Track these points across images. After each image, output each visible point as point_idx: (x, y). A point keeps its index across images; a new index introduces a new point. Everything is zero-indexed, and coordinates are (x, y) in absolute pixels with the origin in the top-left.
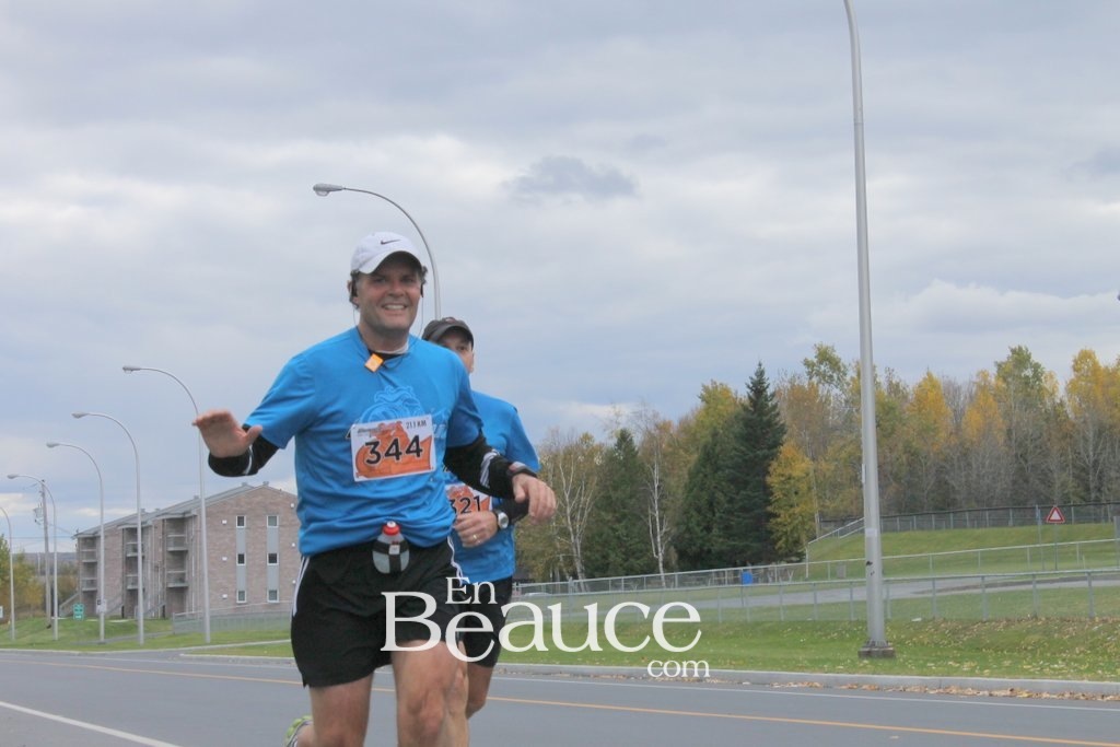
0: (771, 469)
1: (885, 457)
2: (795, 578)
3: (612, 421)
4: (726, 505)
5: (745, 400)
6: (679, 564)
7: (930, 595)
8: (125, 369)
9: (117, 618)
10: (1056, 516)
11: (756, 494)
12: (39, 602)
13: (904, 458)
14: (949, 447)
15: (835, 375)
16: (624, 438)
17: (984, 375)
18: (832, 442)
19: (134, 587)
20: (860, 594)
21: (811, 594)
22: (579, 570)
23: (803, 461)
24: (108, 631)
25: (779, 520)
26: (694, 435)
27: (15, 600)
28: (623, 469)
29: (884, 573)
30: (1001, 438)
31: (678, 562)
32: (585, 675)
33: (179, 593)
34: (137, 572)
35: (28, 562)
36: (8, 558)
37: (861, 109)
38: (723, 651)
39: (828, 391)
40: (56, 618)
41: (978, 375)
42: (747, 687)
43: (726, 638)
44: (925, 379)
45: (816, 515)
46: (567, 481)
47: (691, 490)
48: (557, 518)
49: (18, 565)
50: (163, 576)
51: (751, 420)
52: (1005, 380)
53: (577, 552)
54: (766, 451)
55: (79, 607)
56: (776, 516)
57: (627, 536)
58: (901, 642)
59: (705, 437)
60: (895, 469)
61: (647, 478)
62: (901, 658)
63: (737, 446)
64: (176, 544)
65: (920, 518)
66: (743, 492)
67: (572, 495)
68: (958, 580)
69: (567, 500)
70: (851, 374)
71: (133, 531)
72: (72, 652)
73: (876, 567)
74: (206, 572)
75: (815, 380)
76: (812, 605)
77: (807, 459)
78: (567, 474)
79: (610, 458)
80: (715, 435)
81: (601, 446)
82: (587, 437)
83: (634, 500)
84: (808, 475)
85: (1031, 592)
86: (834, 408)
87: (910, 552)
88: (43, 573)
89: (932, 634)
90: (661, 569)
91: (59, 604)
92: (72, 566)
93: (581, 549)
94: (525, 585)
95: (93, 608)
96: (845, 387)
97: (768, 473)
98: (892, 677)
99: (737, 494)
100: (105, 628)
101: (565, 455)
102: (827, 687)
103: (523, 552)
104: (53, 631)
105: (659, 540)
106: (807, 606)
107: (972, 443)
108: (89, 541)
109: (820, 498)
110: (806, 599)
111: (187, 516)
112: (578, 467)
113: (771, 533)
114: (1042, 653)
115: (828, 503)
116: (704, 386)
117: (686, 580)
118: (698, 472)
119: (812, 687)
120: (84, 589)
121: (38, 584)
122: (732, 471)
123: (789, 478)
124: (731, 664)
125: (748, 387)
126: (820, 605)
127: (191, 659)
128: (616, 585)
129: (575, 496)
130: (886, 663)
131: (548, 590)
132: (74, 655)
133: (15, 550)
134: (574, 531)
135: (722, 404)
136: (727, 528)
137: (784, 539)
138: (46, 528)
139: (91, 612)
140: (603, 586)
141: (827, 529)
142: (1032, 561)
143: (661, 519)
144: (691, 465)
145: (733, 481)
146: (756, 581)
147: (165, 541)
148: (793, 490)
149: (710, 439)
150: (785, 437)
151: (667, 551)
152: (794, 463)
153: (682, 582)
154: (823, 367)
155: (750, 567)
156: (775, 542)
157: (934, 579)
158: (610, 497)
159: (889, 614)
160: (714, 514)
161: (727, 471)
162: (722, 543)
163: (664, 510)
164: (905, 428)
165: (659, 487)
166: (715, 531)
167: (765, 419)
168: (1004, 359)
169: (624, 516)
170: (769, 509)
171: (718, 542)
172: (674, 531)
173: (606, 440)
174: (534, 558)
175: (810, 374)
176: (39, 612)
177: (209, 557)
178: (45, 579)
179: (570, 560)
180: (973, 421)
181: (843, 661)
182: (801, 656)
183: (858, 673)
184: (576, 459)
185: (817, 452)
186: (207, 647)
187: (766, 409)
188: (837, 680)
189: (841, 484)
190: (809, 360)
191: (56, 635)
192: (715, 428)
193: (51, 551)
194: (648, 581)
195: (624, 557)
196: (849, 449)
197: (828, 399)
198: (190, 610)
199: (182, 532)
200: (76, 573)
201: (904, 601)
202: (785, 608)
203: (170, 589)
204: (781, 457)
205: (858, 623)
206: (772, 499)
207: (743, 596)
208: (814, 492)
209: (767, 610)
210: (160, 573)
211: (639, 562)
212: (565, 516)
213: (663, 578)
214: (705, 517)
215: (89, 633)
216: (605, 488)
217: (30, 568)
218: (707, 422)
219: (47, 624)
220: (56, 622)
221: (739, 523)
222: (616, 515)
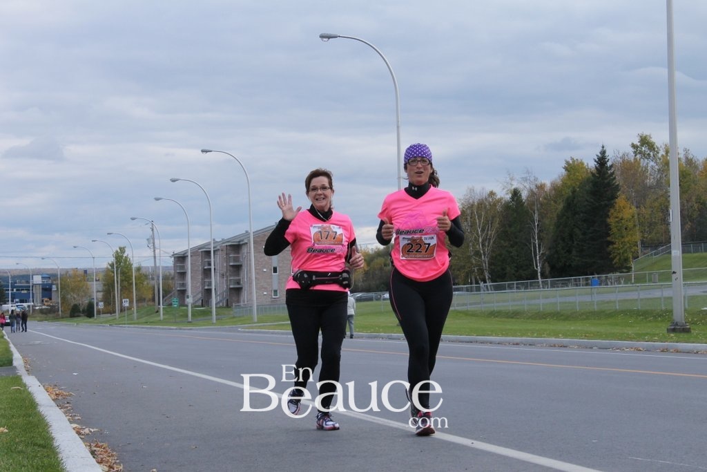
0: (610, 214)
2: (626, 282)
3: (507, 183)
4: (581, 237)
5: (593, 169)
6: (551, 273)
8: (203, 151)
9: (198, 306)
11: (600, 229)
12: (150, 296)
13: (696, 206)
15: (651, 154)
16: (516, 193)
18: (650, 196)
19: (209, 288)
20: (667, 293)
21: (637, 293)
22: (487, 278)
23: (630, 208)
24: (193, 315)
25: (615, 246)
26: (561, 192)
27: (136, 295)
28: (515, 215)
29: (684, 279)
31: (550, 273)
32: (491, 343)
33: (237, 291)
34: (211, 278)
35: (143, 271)
36: (131, 269)
38: (579, 328)
39: (647, 164)
40: (161, 306)
42: (595, 350)
43: (582, 320)
45: (639, 243)
46: (480, 221)
47: (559, 227)
48: (473, 245)
49: (137, 274)
50: (227, 280)
51: (596, 182)
53: (486, 266)
54: (606, 202)
56: (613, 243)
57: (518, 256)
58: (695, 323)
59: (568, 192)
60: (690, 214)
61: (530, 219)
62: (694, 332)
63: (588, 199)
64: (234, 261)
65: (706, 244)
66: (591, 228)
67: (483, 230)
69: (480, 233)
70: (662, 152)
71: (208, 253)
72: (172, 327)
73: (679, 275)
74: (254, 279)
75: (638, 156)
76: (637, 300)
77: (633, 207)
78: (480, 217)
79: (507, 206)
80: (574, 192)
81: (500, 200)
82: (492, 194)
83: (522, 233)
84: (633, 217)
86: (651, 175)
87: (699, 266)
88: (153, 279)
90: (539, 277)
91: (163, 297)
92: (170, 275)
93: (489, 264)
95: (184, 300)
96: (658, 161)
97: (608, 216)
98: (690, 344)
99: (589, 229)
100: (192, 312)
101: (478, 204)
102: (647, 351)
104: (159, 315)
105: (538, 257)
106: (634, 300)
108: (181, 259)
109: (641, 232)
110: (633, 296)
111: (241, 243)
112: (486, 213)
113: (610, 254)
115: (646, 235)
116: (566, 161)
117: (555, 284)
118: (563, 215)
119: (637, 350)
120: (178, 289)
121: (149, 286)
122: (585, 214)
123: (621, 219)
124: (585, 336)
125: (595, 161)
126: (642, 300)
127: (245, 332)
128: (510, 287)
129: (484, 230)
130: (685, 336)
131: (467, 290)
132: (172, 329)
133: (135, 266)
134: (484, 253)
135: (579, 172)
136: (582, 251)
137: (618, 258)
138: (154, 251)
139: (183, 304)
140: (502, 288)
141: (645, 251)
143: (539, 245)
144: (559, 211)
145: (585, 221)
146: (600, 284)
147: (228, 259)
148: (625, 226)
149: (571, 194)
150: (619, 193)
151: (543, 266)
152: (625, 209)
153: (553, 285)
154: (643, 149)
155: (597, 276)
156: (613, 259)
158: (507, 232)
159: (686, 304)
160: (573, 243)
161: (582, 215)
162: (578, 260)
163: (542, 239)
164: (696, 187)
165: (538, 225)
166: (574, 253)
167: (606, 181)
169: (516, 243)
170: (609, 239)
171: (576, 260)
172: (548, 253)
173: (503, 194)
174: (459, 270)
175: (635, 152)
176: (151, 303)
177: (256, 269)
178: (154, 283)
179: (481, 271)
181: (657, 334)
182: (630, 331)
183: (667, 341)
184: (485, 207)
185: (640, 202)
186: (255, 325)
187: (607, 175)
188: (653, 346)
189: (656, 223)
190: (635, 143)
191: (162, 317)
192: (574, 188)
193: (158, 265)
194: (531, 284)
195: (516, 269)
196: (659, 200)
197: (646, 168)
198: (244, 302)
199: (238, 253)
200: (173, 279)
201: (697, 296)
202: (619, 301)
203: (231, 289)
204: (617, 206)
205: (666, 311)
206: (611, 232)
207: (592, 294)
208: (637, 228)
209: (608, 302)
210: (225, 279)
211: (525, 272)
212: (478, 244)
213: (540, 282)
214: (568, 244)
215: (182, 316)
216: (504, 226)
217: (145, 276)
218: (569, 183)
219: (156, 310)
220: (162, 310)
221: (589, 248)
222: (511, 243)
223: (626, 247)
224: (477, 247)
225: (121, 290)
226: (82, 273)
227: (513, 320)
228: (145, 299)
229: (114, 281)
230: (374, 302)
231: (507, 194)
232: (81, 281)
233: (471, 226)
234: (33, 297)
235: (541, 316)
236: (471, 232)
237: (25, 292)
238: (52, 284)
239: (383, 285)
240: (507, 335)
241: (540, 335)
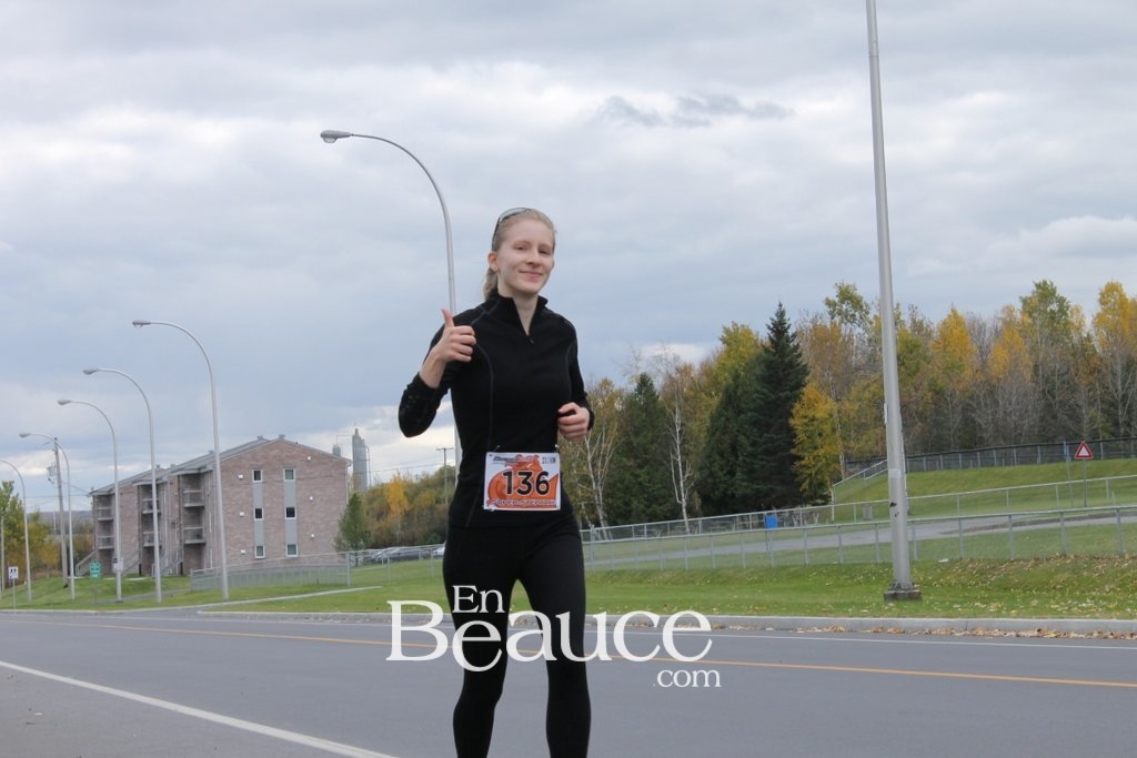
0: (794, 411)
1: (911, 397)
2: (822, 521)
3: (632, 366)
4: (749, 449)
5: (766, 342)
6: (702, 509)
7: (957, 535)
8: (135, 324)
9: (133, 576)
10: (1084, 452)
11: (780, 436)
12: (55, 561)
13: (929, 397)
14: (975, 385)
15: (857, 314)
16: (644, 382)
17: (1009, 310)
18: (856, 382)
19: (151, 545)
20: (885, 536)
21: (836, 537)
22: (601, 518)
23: (826, 402)
24: (125, 590)
25: (803, 462)
26: (716, 378)
27: (31, 560)
28: (644, 415)
29: (909, 514)
30: (1028, 375)
31: (702, 507)
33: (196, 549)
34: (153, 529)
35: (43, 521)
36: (22, 518)
37: (876, 42)
38: (747, 596)
39: (851, 330)
40: (72, 577)
41: (1003, 310)
42: (770, 633)
43: (751, 583)
44: (949, 316)
45: (841, 457)
47: (713, 434)
48: (578, 466)
49: (32, 525)
50: (180, 532)
51: (771, 362)
52: (1030, 315)
53: (599, 499)
54: (788, 392)
55: (95, 566)
56: (800, 458)
57: (649, 482)
58: (929, 584)
59: (726, 379)
60: (921, 408)
61: (668, 423)
62: (927, 600)
63: (759, 388)
64: (192, 500)
65: (946, 457)
66: (765, 435)
67: (593, 442)
68: (986, 519)
69: (588, 447)
70: (874, 312)
71: (148, 488)
72: (90, 611)
73: (901, 508)
74: (222, 528)
75: (837, 319)
76: (837, 548)
77: (830, 400)
79: (631, 403)
80: (736, 377)
81: (621, 391)
82: (606, 382)
83: (655, 445)
84: (831, 415)
85: (1059, 529)
86: (857, 348)
87: (936, 492)
88: (59, 532)
89: (960, 575)
90: (685, 515)
91: (75, 563)
92: (88, 524)
93: (603, 496)
95: (110, 567)
97: (792, 415)
98: (918, 619)
99: (761, 436)
100: (122, 586)
102: (852, 631)
104: (70, 591)
105: (681, 483)
106: (833, 549)
107: (999, 379)
108: (104, 498)
109: (844, 439)
110: (830, 542)
111: (202, 471)
113: (796, 475)
114: (1071, 592)
115: (852, 444)
116: (724, 328)
117: (710, 525)
118: (721, 415)
119: (836, 632)
120: (100, 548)
122: (754, 413)
123: (813, 420)
124: (754, 610)
125: (769, 328)
126: (847, 547)
127: (207, 616)
128: (639, 533)
129: (595, 442)
130: (912, 605)
132: (91, 614)
133: (29, 509)
134: (596, 478)
135: (744, 346)
136: (751, 471)
137: (807, 481)
138: (60, 487)
139: (108, 570)
140: (626, 534)
141: (851, 470)
142: (1060, 498)
143: (684, 464)
144: (713, 408)
145: (755, 423)
146: (781, 524)
147: (181, 497)
148: (817, 432)
149: (730, 381)
150: (807, 378)
151: (690, 496)
152: (817, 404)
153: (707, 527)
154: (844, 306)
155: (775, 511)
156: (799, 485)
157: (960, 519)
158: (631, 443)
159: (915, 555)
160: (737, 458)
161: (749, 414)
162: (745, 487)
163: (687, 455)
164: (930, 366)
165: (680, 432)
166: (739, 475)
167: (786, 360)
168: (1029, 295)
169: (646, 462)
170: (793, 451)
171: (741, 485)
172: (697, 476)
173: (626, 385)
176: (56, 572)
177: (226, 512)
178: (60, 539)
179: (592, 507)
180: (999, 358)
181: (868, 605)
182: (826, 600)
183: (882, 615)
184: (596, 405)
185: (839, 392)
186: (225, 604)
187: (788, 350)
188: (861, 623)
189: (865, 424)
190: (831, 299)
191: (73, 594)
192: (736, 371)
193: (65, 510)
194: (672, 527)
195: (647, 503)
196: (872, 388)
197: (850, 338)
198: (208, 566)
199: (198, 488)
200: (91, 531)
201: (931, 541)
202: (810, 552)
203: (187, 546)
204: (804, 398)
205: (884, 565)
206: (796, 441)
207: (767, 541)
208: (838, 433)
209: (791, 553)
210: (177, 529)
211: (662, 507)
212: (586, 464)
213: (687, 523)
214: (728, 461)
215: (107, 592)
216: (626, 434)
217: (45, 527)
218: (729, 364)
219: (64, 584)
220: (73, 581)
221: (763, 467)
222: (638, 461)
223: (820, 464)
224: (585, 469)
225: (5, 553)
227: (642, 586)
228: (46, 566)
230: (421, 562)
231: (631, 383)
235: (686, 578)
239: (434, 534)
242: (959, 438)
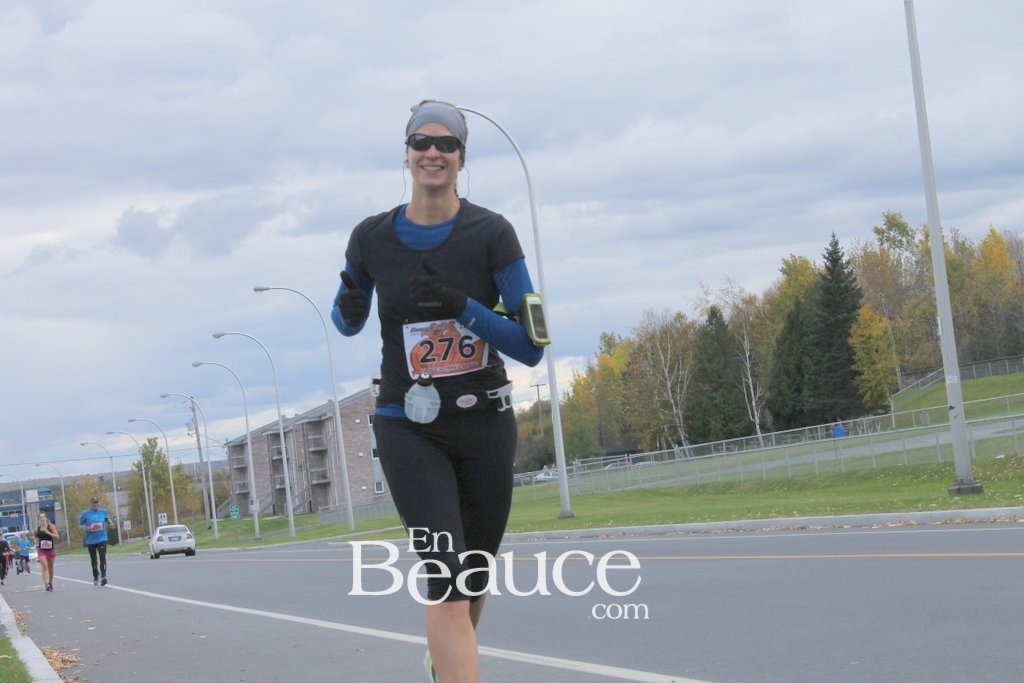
0: (852, 331)
1: (957, 311)
2: (884, 428)
3: (702, 300)
4: (814, 368)
5: (823, 270)
6: (774, 424)
7: (1011, 434)
8: (256, 290)
9: (268, 515)
11: (840, 355)
12: (199, 506)
13: (975, 310)
14: (1016, 297)
15: (904, 239)
16: (714, 314)
18: (907, 301)
19: (282, 487)
20: (944, 438)
22: (683, 439)
23: (881, 320)
24: (262, 528)
25: (863, 377)
26: (779, 305)
27: (177, 507)
28: (716, 343)
29: (966, 416)
32: (696, 532)
33: (325, 486)
34: (283, 473)
35: (185, 472)
36: (167, 470)
38: (822, 500)
39: (899, 255)
40: (215, 520)
42: (848, 530)
43: (823, 488)
44: (989, 236)
45: (898, 370)
46: (666, 358)
47: (780, 356)
48: (659, 393)
49: (176, 476)
50: (307, 474)
51: (829, 288)
53: (679, 421)
54: (845, 315)
55: (234, 508)
56: (860, 373)
57: (724, 403)
58: (988, 479)
59: (790, 305)
60: (967, 322)
61: (738, 349)
62: (988, 492)
63: (819, 312)
64: (316, 445)
65: (994, 364)
66: (827, 355)
67: (671, 370)
69: (667, 375)
70: (919, 237)
71: (276, 436)
72: (232, 549)
73: (960, 410)
74: (345, 467)
75: (886, 245)
76: (901, 452)
77: (884, 319)
78: (665, 351)
79: (703, 333)
80: (798, 304)
81: (693, 323)
82: (680, 317)
83: (728, 370)
84: (886, 333)
86: (906, 270)
87: (987, 396)
88: (200, 481)
89: (1016, 469)
90: (758, 431)
91: (217, 507)
92: (225, 472)
93: (684, 418)
94: (635, 456)
95: (247, 508)
96: (915, 249)
97: (850, 335)
98: (983, 510)
99: (823, 356)
100: (259, 524)
101: (661, 334)
102: (922, 524)
103: (630, 426)
104: (214, 532)
105: (754, 404)
106: (897, 452)
108: (238, 447)
109: (899, 353)
110: (895, 446)
111: (323, 418)
112: (674, 345)
115: (907, 357)
116: (784, 260)
117: (782, 439)
118: (785, 339)
119: (908, 525)
120: (238, 492)
122: (816, 336)
124: (831, 510)
125: (825, 257)
126: (909, 451)
127: (338, 547)
128: (717, 449)
129: (673, 370)
130: (976, 498)
131: (656, 458)
132: (234, 551)
133: (172, 463)
134: (676, 402)
135: (802, 275)
136: (817, 388)
137: (869, 394)
138: (198, 440)
139: (245, 513)
140: (706, 451)
141: (908, 381)
143: (755, 385)
144: (778, 333)
145: (817, 344)
146: (847, 434)
147: (306, 443)
148: (875, 347)
149: (793, 308)
150: (861, 301)
151: (762, 414)
152: (872, 324)
153: (779, 440)
154: (892, 233)
155: (840, 422)
156: (862, 396)
157: (1013, 418)
158: (706, 369)
159: (973, 452)
160: (803, 376)
161: (812, 337)
162: (812, 402)
163: (757, 377)
164: (973, 282)
165: (750, 356)
166: (805, 392)
167: (843, 285)
169: (721, 385)
170: (853, 367)
171: (809, 402)
172: (768, 395)
173: (697, 316)
174: (641, 431)
175: (880, 240)
176: (199, 516)
177: (347, 454)
178: (201, 486)
179: (674, 429)
181: (936, 499)
182: (895, 498)
183: (950, 508)
184: (672, 337)
185: (893, 311)
186: (352, 535)
187: (843, 277)
188: (931, 516)
189: (918, 339)
190: (879, 227)
191: (217, 535)
192: (797, 298)
193: (204, 461)
194: (748, 442)
195: (723, 422)
196: (922, 306)
197: (899, 261)
198: (334, 503)
199: (321, 433)
200: (228, 478)
201: (988, 440)
202: (876, 457)
203: (313, 486)
204: (860, 319)
205: (946, 464)
206: (855, 358)
207: (836, 449)
208: (893, 349)
209: (860, 459)
210: (304, 472)
211: (738, 426)
212: (666, 390)
213: (761, 438)
214: (795, 380)
215: (246, 531)
216: (701, 361)
217: (188, 477)
218: (790, 292)
219: (208, 526)
220: (216, 525)
221: (827, 383)
222: (713, 385)
223: (878, 377)
225: (154, 502)
226: (96, 480)
227: (725, 496)
228: (190, 511)
229: (143, 490)
231: (702, 315)
232: (95, 492)
233: (654, 366)
234: (28, 522)
235: (765, 487)
236: (654, 374)
237: (16, 515)
238: (53, 502)
239: (533, 462)
240: (717, 519)
241: (766, 515)
242: (1005, 346)
